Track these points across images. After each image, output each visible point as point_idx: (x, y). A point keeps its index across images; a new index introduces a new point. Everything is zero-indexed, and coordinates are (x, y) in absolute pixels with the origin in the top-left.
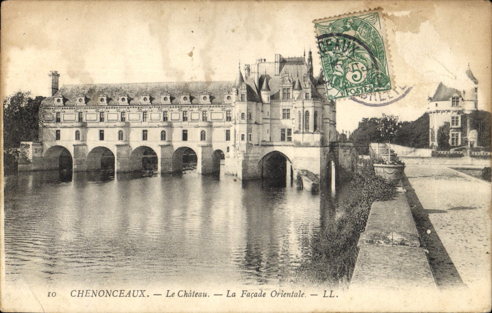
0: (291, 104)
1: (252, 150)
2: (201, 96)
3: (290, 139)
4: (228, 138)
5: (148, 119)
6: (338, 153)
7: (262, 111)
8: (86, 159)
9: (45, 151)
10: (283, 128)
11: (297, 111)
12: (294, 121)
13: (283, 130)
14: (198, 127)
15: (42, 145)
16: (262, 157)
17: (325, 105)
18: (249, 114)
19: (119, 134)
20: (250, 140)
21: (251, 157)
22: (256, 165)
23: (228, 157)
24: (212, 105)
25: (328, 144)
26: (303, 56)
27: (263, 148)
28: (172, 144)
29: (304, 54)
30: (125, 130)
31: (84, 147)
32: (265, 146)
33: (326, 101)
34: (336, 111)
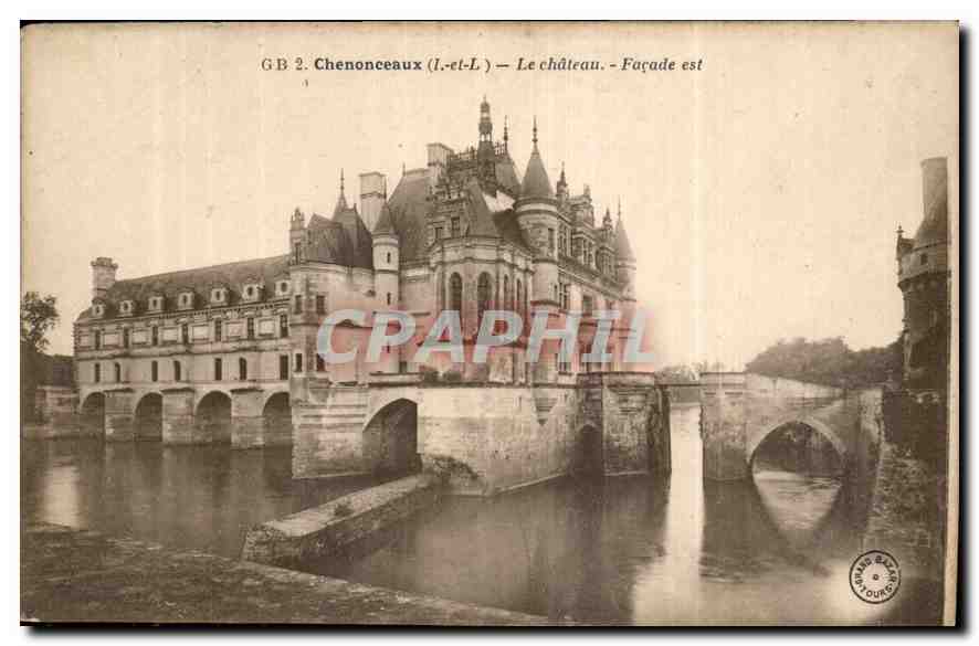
1: (330, 398)
5: (223, 336)
6: (600, 404)
7: (371, 293)
8: (133, 416)
9: (82, 401)
15: (77, 391)
16: (373, 415)
17: (537, 261)
18: (313, 297)
19: (175, 368)
20: (321, 368)
21: (332, 416)
22: (352, 436)
27: (374, 392)
28: (263, 386)
29: (506, 133)
30: (184, 361)
31: (128, 395)
32: (381, 386)
33: (542, 248)
34: (635, 297)
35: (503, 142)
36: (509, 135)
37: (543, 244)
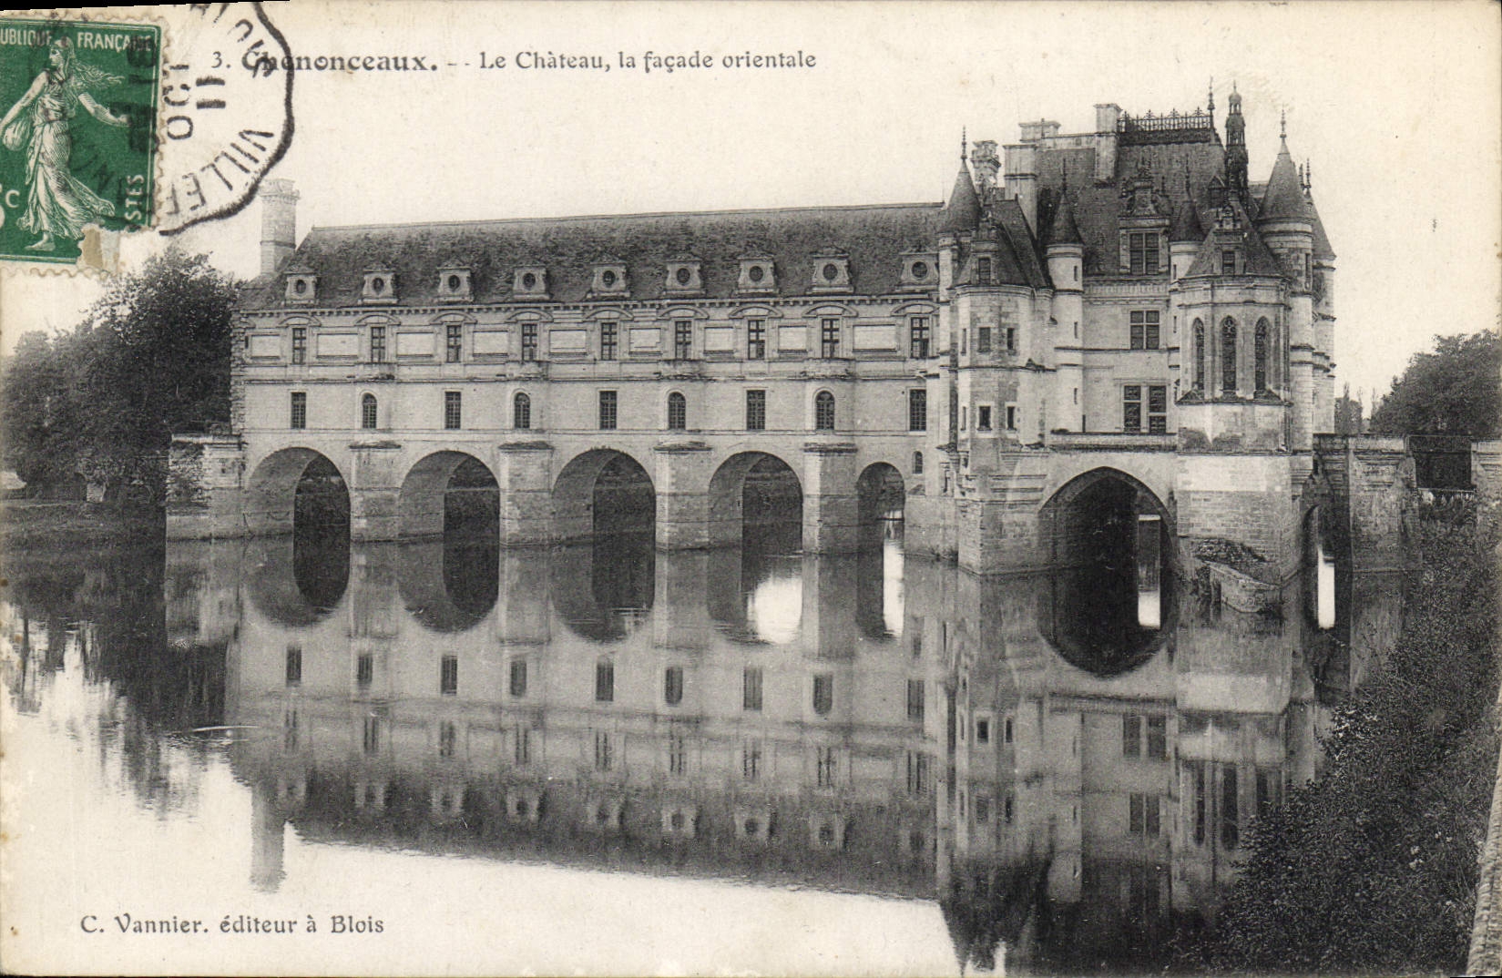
0: (1162, 290)
1: (1018, 466)
2: (816, 263)
3: (1159, 426)
4: (918, 418)
5: (621, 352)
6: (1345, 476)
7: (1053, 321)
8: (396, 495)
9: (252, 467)
10: (1134, 383)
11: (1190, 320)
12: (1176, 358)
13: (1132, 391)
14: (805, 378)
15: (240, 446)
16: (1055, 490)
17: (1294, 294)
18: (1005, 331)
19: (517, 406)
20: (1011, 425)
21: (1016, 490)
22: (1029, 518)
23: (918, 490)
24: (857, 298)
25: (1309, 442)
26: (1206, 111)
27: (1057, 458)
28: (709, 441)
29: (1211, 101)
30: (534, 391)
31: (390, 454)
32: (1066, 449)
33: (1299, 278)
34: (1335, 315)
35: (1208, 112)
36: (1215, 103)
37: (1300, 273)
